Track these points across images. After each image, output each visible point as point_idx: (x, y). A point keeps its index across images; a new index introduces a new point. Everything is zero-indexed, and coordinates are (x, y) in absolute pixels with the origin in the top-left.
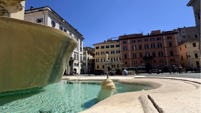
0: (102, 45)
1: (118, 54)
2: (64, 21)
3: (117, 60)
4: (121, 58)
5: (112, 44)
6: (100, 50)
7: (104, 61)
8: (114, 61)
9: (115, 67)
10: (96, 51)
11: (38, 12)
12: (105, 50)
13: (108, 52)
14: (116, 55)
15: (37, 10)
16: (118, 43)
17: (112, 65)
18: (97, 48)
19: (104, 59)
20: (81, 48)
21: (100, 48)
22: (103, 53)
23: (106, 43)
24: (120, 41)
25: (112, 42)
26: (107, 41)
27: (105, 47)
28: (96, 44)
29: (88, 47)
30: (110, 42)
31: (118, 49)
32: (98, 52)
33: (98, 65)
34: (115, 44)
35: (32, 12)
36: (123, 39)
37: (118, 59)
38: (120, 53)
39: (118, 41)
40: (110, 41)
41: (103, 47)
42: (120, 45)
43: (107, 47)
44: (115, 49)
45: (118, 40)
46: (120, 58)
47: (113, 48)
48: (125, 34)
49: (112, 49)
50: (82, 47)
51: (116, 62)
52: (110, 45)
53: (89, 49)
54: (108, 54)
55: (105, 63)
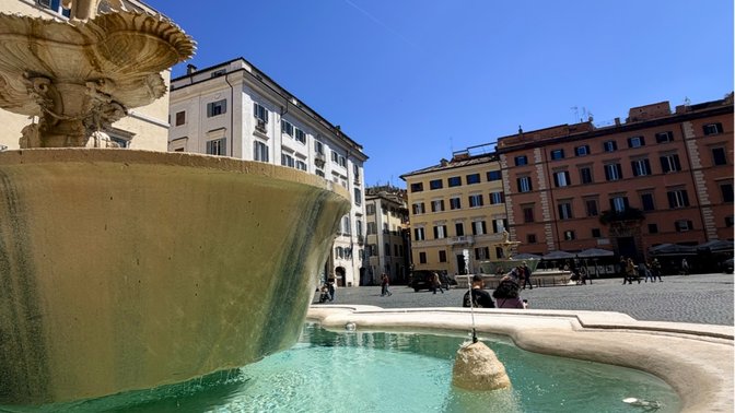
0: (435, 176)
1: (499, 208)
2: (295, 102)
3: (495, 230)
4: (511, 222)
5: (472, 170)
6: (427, 195)
7: (446, 236)
8: (485, 232)
9: (488, 257)
10: (414, 198)
11: (210, 81)
12: (447, 193)
13: (458, 199)
14: (489, 211)
15: (209, 74)
16: (496, 163)
17: (477, 250)
18: (417, 187)
19: (445, 228)
20: (357, 192)
21: (426, 186)
22: (438, 207)
23: (449, 166)
24: (502, 156)
25: (471, 162)
26: (453, 161)
27: (445, 183)
28: (412, 174)
29: (381, 185)
30: (463, 163)
31: (496, 186)
32: (418, 203)
33: (422, 251)
34: (482, 170)
35: (193, 84)
36: (512, 150)
37: (500, 224)
38: (503, 201)
39: (495, 157)
40: (462, 159)
41: (436, 185)
42: (504, 173)
43: (455, 182)
44: (485, 188)
45: (494, 154)
46: (505, 221)
47: (474, 186)
48: (521, 130)
49: (474, 189)
51: (491, 236)
52: (463, 173)
53: (385, 193)
54: (459, 207)
55: (450, 242)
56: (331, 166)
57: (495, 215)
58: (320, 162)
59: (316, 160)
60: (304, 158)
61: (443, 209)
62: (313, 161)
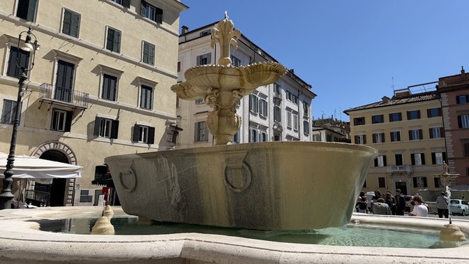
0: (377, 112)
1: (438, 142)
2: (260, 53)
3: (434, 161)
4: (450, 155)
5: (413, 108)
6: (369, 128)
7: (385, 164)
8: (423, 162)
9: (425, 185)
10: (355, 130)
11: (200, 39)
12: (387, 127)
13: (398, 133)
14: (427, 144)
15: (198, 34)
16: (437, 101)
17: (415, 179)
18: (359, 121)
19: (385, 158)
20: (306, 124)
21: (368, 120)
22: (379, 139)
23: (391, 103)
24: (444, 95)
25: (412, 99)
26: (394, 98)
27: (386, 118)
28: (355, 110)
30: (404, 101)
31: (436, 122)
32: (360, 134)
34: (423, 108)
35: (186, 42)
36: (453, 89)
37: (439, 156)
38: (443, 135)
39: (437, 94)
40: (403, 96)
41: (377, 119)
42: (445, 110)
43: (395, 117)
44: (425, 123)
45: (434, 92)
46: (444, 155)
48: (463, 71)
49: (414, 124)
50: (310, 122)
51: (429, 165)
52: (403, 110)
53: (329, 125)
54: (399, 140)
55: (389, 170)
56: (286, 103)
57: (434, 148)
58: (277, 100)
59: (275, 98)
60: (266, 97)
61: (383, 141)
62: (272, 99)
